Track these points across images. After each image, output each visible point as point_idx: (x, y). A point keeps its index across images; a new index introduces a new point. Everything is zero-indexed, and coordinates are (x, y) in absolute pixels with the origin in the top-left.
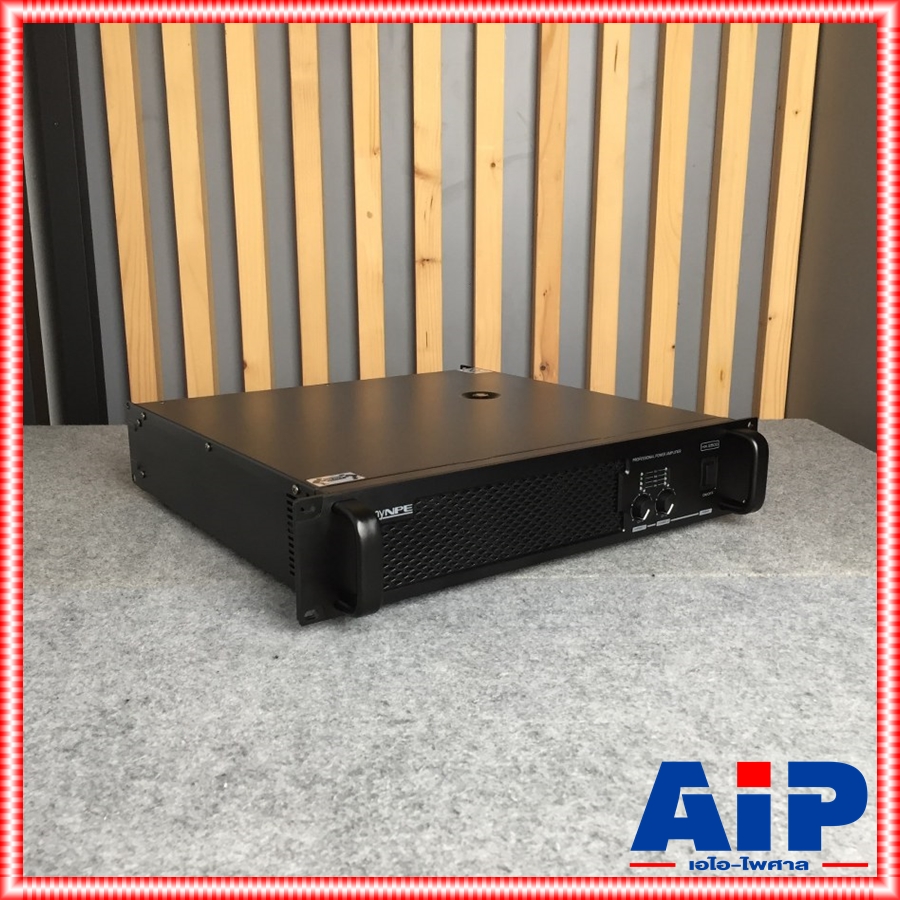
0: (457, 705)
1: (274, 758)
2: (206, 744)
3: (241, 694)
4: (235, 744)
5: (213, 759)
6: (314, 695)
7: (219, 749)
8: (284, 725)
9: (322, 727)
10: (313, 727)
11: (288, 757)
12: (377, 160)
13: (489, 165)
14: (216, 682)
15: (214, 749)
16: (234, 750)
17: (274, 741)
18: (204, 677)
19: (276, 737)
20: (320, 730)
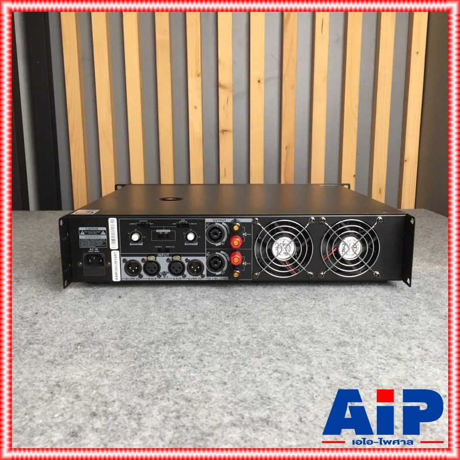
0: (212, 317)
1: (108, 337)
2: (73, 331)
3: (97, 312)
4: (89, 331)
5: (75, 337)
6: (136, 313)
7: (80, 333)
8: (117, 324)
9: (137, 325)
10: (132, 325)
11: (115, 337)
12: (199, 80)
13: (257, 82)
14: (86, 306)
15: (77, 333)
16: (87, 334)
17: (110, 330)
18: (80, 305)
19: (111, 329)
20: (136, 326)
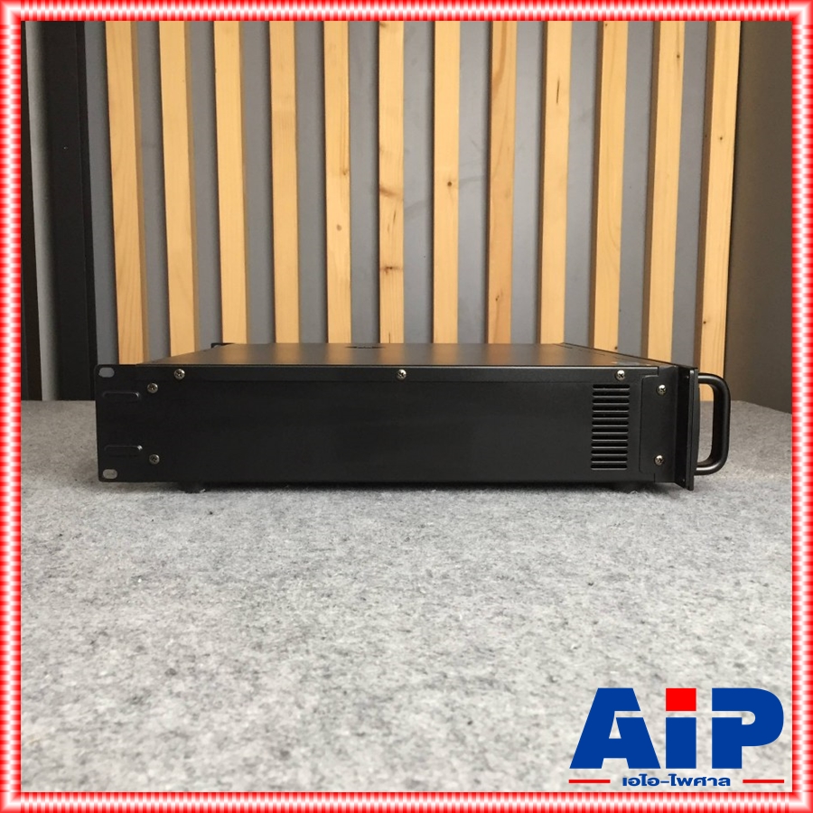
0: (379, 541)
1: (192, 568)
2: (128, 559)
3: (171, 534)
4: (157, 560)
5: (133, 567)
6: (241, 535)
7: (140, 562)
8: (207, 550)
9: (243, 551)
10: (235, 552)
11: (206, 567)
12: (346, 180)
13: (446, 184)
14: (151, 526)
15: (135, 562)
16: (155, 563)
